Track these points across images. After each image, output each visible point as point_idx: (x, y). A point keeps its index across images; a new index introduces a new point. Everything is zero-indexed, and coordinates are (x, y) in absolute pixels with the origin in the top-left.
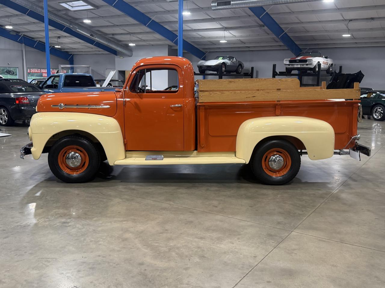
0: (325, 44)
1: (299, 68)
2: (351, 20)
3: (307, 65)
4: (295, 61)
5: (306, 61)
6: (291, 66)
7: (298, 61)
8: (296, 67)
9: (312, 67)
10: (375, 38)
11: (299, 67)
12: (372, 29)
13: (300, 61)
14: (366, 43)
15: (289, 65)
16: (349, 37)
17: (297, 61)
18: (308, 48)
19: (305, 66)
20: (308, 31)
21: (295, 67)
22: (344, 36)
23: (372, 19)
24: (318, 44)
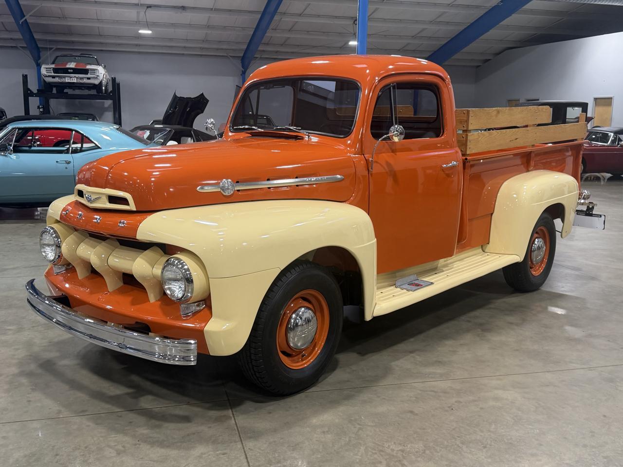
0: (85, 43)
1: (74, 83)
2: (149, 7)
3: (89, 79)
4: (66, 71)
5: (86, 72)
6: (57, 80)
7: (72, 71)
8: (69, 81)
9: (97, 82)
10: (171, 40)
11: (75, 81)
12: (173, 25)
13: (76, 71)
14: (153, 46)
15: (54, 77)
16: (148, 34)
17: (69, 71)
18: (55, 47)
19: (85, 81)
20: (64, 18)
21: (67, 81)
22: (141, 31)
23: (183, 8)
24: (73, 42)
